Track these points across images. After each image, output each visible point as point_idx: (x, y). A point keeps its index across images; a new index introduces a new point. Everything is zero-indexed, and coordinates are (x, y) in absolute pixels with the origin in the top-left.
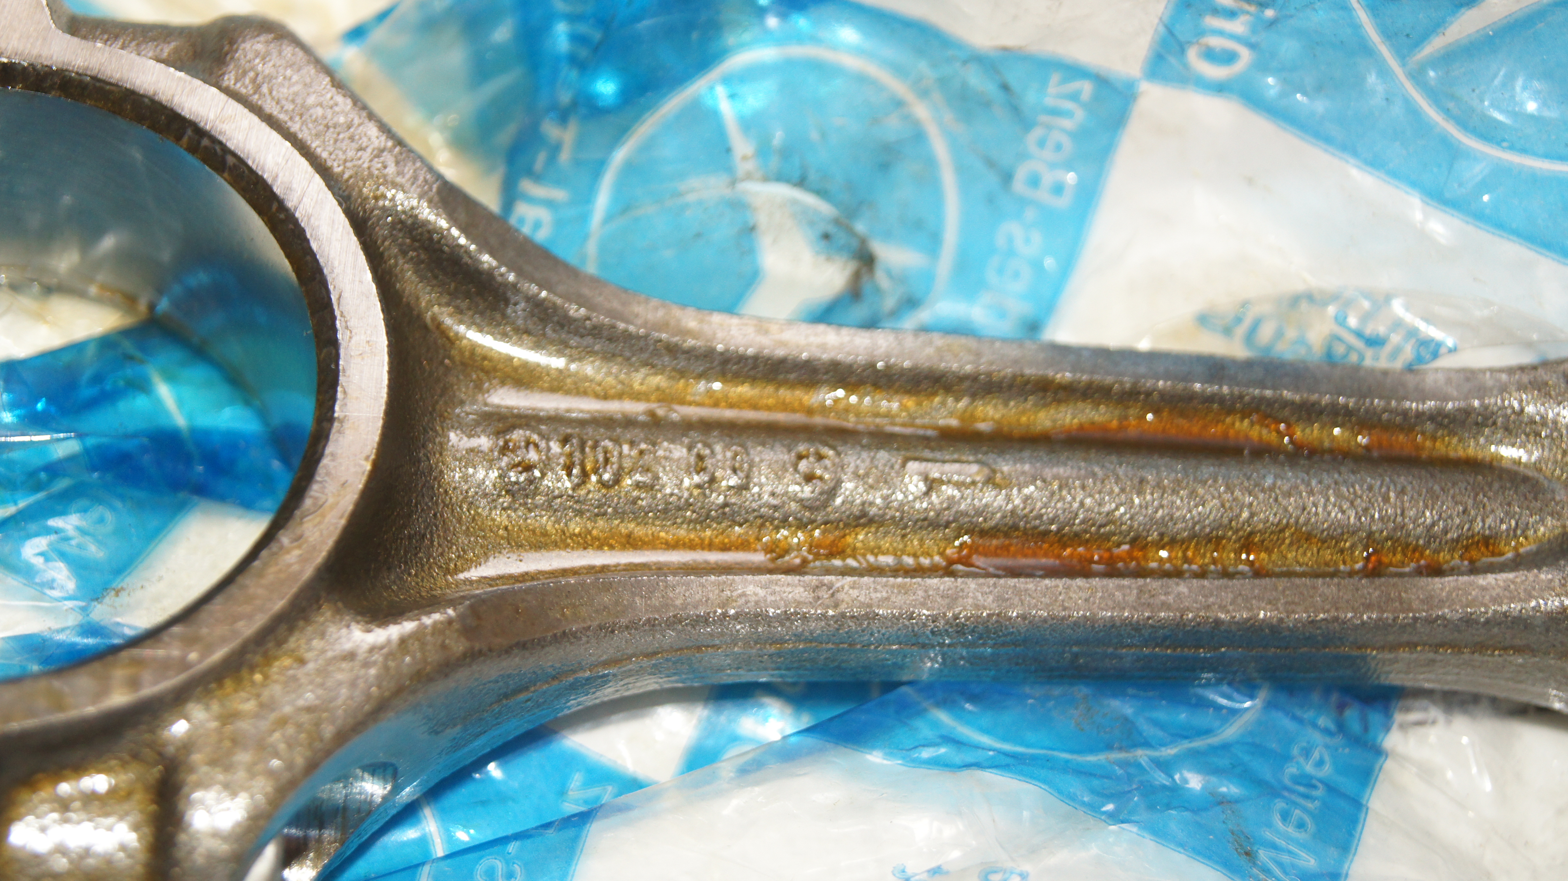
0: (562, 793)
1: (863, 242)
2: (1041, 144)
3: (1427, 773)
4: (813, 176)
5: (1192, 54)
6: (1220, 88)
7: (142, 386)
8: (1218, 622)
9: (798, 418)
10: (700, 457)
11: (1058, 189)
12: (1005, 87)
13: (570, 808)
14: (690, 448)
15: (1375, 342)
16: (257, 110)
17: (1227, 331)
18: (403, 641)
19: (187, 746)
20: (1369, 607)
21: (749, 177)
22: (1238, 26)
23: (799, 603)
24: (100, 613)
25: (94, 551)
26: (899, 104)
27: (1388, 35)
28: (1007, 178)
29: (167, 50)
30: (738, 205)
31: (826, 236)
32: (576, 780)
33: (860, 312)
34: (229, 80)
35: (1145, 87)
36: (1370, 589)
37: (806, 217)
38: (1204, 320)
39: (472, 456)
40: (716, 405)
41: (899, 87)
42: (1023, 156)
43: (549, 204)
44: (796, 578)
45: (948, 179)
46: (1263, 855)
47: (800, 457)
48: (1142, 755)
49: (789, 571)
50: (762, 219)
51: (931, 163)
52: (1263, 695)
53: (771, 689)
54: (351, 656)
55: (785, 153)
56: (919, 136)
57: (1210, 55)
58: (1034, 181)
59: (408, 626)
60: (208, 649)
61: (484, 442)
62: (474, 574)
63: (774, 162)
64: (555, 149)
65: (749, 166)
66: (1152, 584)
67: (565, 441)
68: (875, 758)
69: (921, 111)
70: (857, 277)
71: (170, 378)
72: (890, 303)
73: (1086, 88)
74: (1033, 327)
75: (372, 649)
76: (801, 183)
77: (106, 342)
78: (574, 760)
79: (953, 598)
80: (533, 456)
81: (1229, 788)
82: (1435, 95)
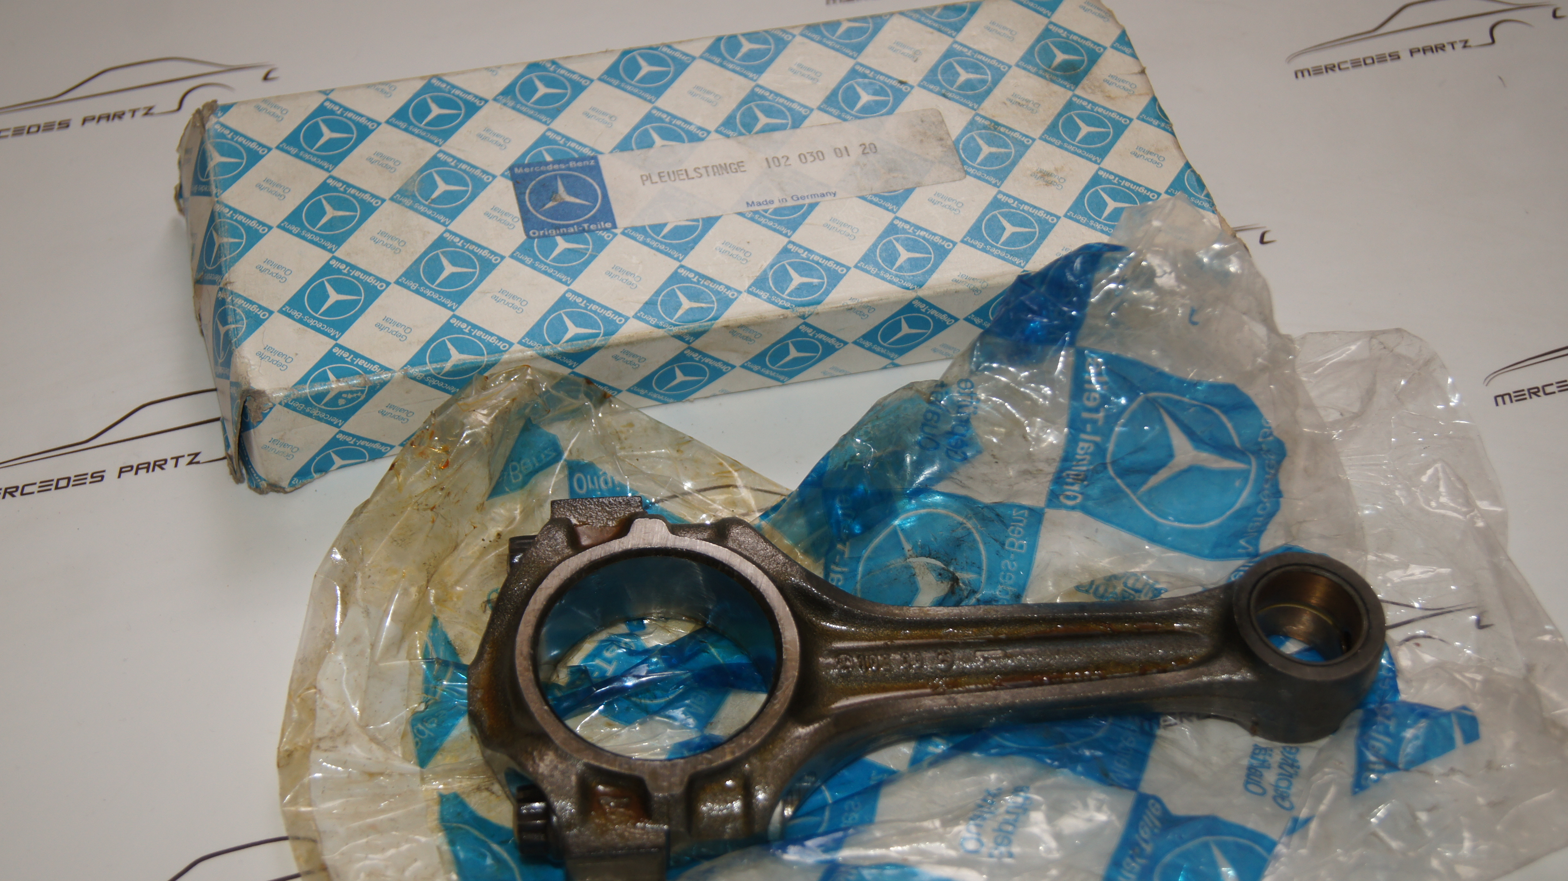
0: (869, 778)
1: (953, 574)
2: (1013, 532)
3: (1173, 742)
4: (933, 553)
5: (1062, 498)
6: (1073, 508)
7: (705, 650)
8: (1088, 697)
9: (937, 640)
10: (905, 658)
11: (1021, 547)
12: (998, 515)
13: (872, 783)
14: (901, 655)
15: (1138, 591)
16: (741, 554)
17: (1087, 591)
18: (816, 731)
19: (751, 772)
20: (1140, 687)
21: (911, 556)
22: (1076, 488)
23: (944, 705)
24: (708, 732)
25: (702, 711)
26: (962, 524)
27: (1129, 485)
28: (1003, 544)
29: (706, 535)
30: (908, 567)
31: (940, 574)
32: (874, 773)
33: (954, 599)
34: (730, 544)
35: (1046, 510)
36: (1142, 680)
37: (933, 568)
38: (1078, 588)
39: (829, 666)
40: (908, 639)
41: (960, 519)
42: (1007, 537)
43: (842, 573)
44: (941, 697)
45: (981, 547)
46: (1112, 775)
47: (939, 654)
48: (1068, 745)
49: (939, 694)
50: (917, 571)
51: (974, 540)
52: (1110, 720)
53: (937, 735)
54: (799, 737)
55: (923, 547)
56: (970, 533)
57: (1068, 497)
58: (1012, 545)
59: (817, 725)
60: (754, 740)
61: (831, 660)
62: (833, 706)
63: (919, 550)
64: (843, 553)
65: (911, 553)
66: (1064, 686)
67: (858, 657)
68: (976, 755)
69: (969, 525)
70: (952, 585)
71: (715, 647)
72: (966, 593)
73: (1026, 512)
74: (1018, 596)
75: (806, 734)
76: (929, 556)
77: (691, 636)
78: (872, 766)
79: (996, 698)
80: (848, 663)
81: (1099, 753)
82: (1147, 505)
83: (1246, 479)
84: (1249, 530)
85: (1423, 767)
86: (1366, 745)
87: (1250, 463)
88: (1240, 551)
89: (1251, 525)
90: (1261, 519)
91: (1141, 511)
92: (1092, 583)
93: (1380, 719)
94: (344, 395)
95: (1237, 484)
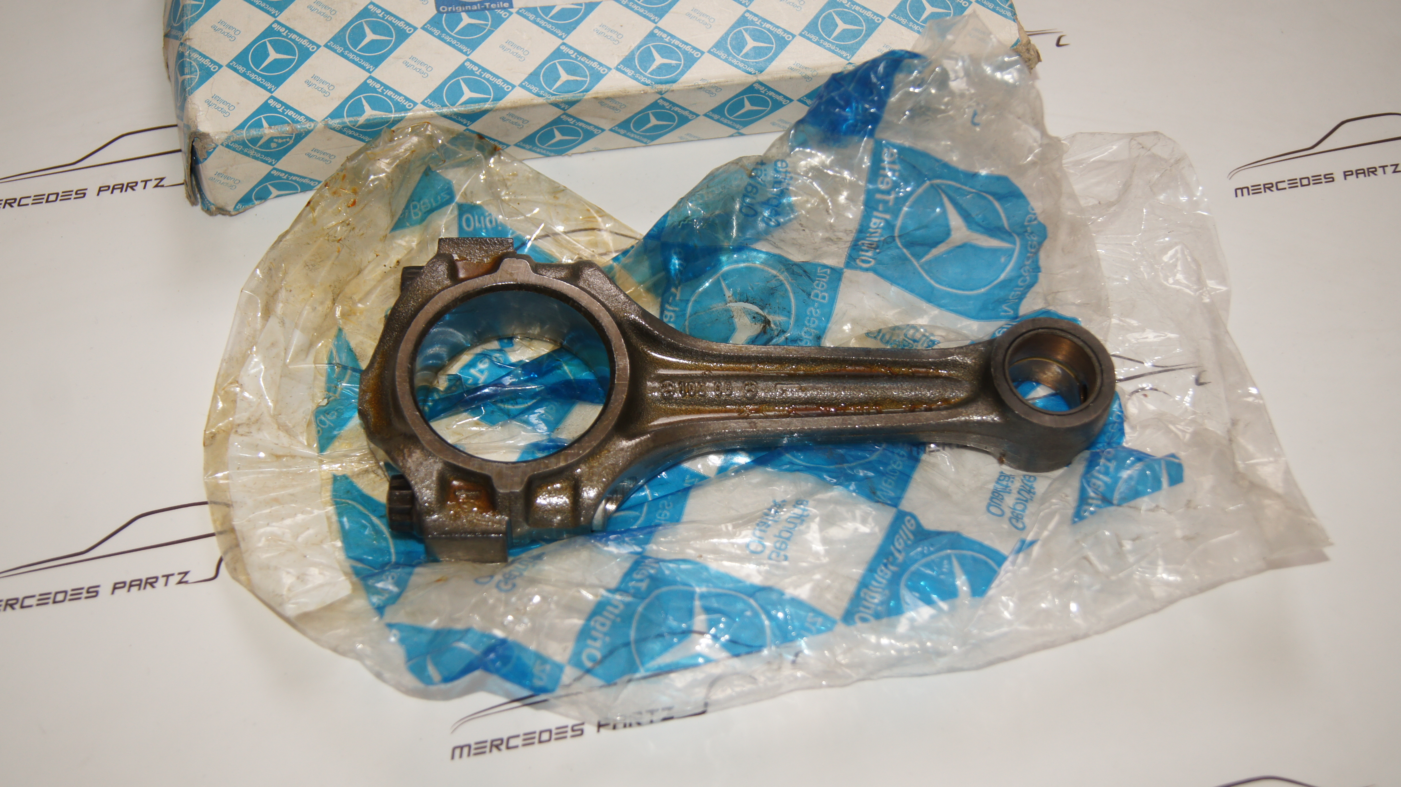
0: (684, 480)
1: (765, 318)
2: (818, 285)
3: (934, 465)
4: (750, 299)
5: (858, 261)
6: (867, 270)
7: (559, 367)
8: (865, 428)
9: (746, 373)
10: (718, 386)
11: (824, 298)
12: (805, 271)
13: (686, 485)
14: (715, 384)
15: (915, 341)
16: (589, 293)
17: (874, 339)
18: (637, 444)
19: (581, 475)
20: (909, 422)
21: (731, 301)
22: (870, 254)
23: (746, 428)
24: (554, 436)
25: (551, 418)
26: (775, 276)
27: (913, 255)
28: (809, 295)
29: (563, 274)
30: (728, 310)
31: (754, 318)
32: (688, 477)
33: (766, 337)
34: (581, 284)
35: (845, 270)
36: (910, 416)
37: (748, 312)
38: (868, 334)
39: (654, 389)
40: (723, 370)
41: (774, 272)
42: (813, 289)
43: (674, 311)
44: (745, 420)
45: (791, 295)
46: (879, 493)
47: (746, 385)
48: (845, 465)
49: (743, 418)
50: (735, 314)
51: (786, 290)
52: (884, 446)
53: (742, 450)
54: (622, 449)
55: (741, 294)
56: (782, 284)
57: (863, 261)
58: (817, 296)
59: (638, 440)
60: (585, 449)
61: (657, 385)
62: (656, 423)
63: (738, 297)
64: (675, 296)
65: (731, 299)
66: (846, 417)
67: (679, 384)
68: (769, 469)
69: (781, 278)
70: (764, 327)
71: (567, 364)
72: (776, 333)
73: (829, 271)
74: (819, 338)
75: (628, 447)
76: (747, 301)
77: (549, 355)
78: (687, 471)
79: (789, 424)
80: (671, 388)
81: (871, 474)
82: (927, 272)
83: (1011, 256)
84: (1010, 298)
85: (1132, 503)
86: (1088, 482)
87: (1014, 243)
88: (1002, 314)
89: (1013, 293)
90: (1021, 289)
91: (921, 276)
92: (880, 331)
93: (1102, 461)
94: (275, 140)
95: (1003, 260)
